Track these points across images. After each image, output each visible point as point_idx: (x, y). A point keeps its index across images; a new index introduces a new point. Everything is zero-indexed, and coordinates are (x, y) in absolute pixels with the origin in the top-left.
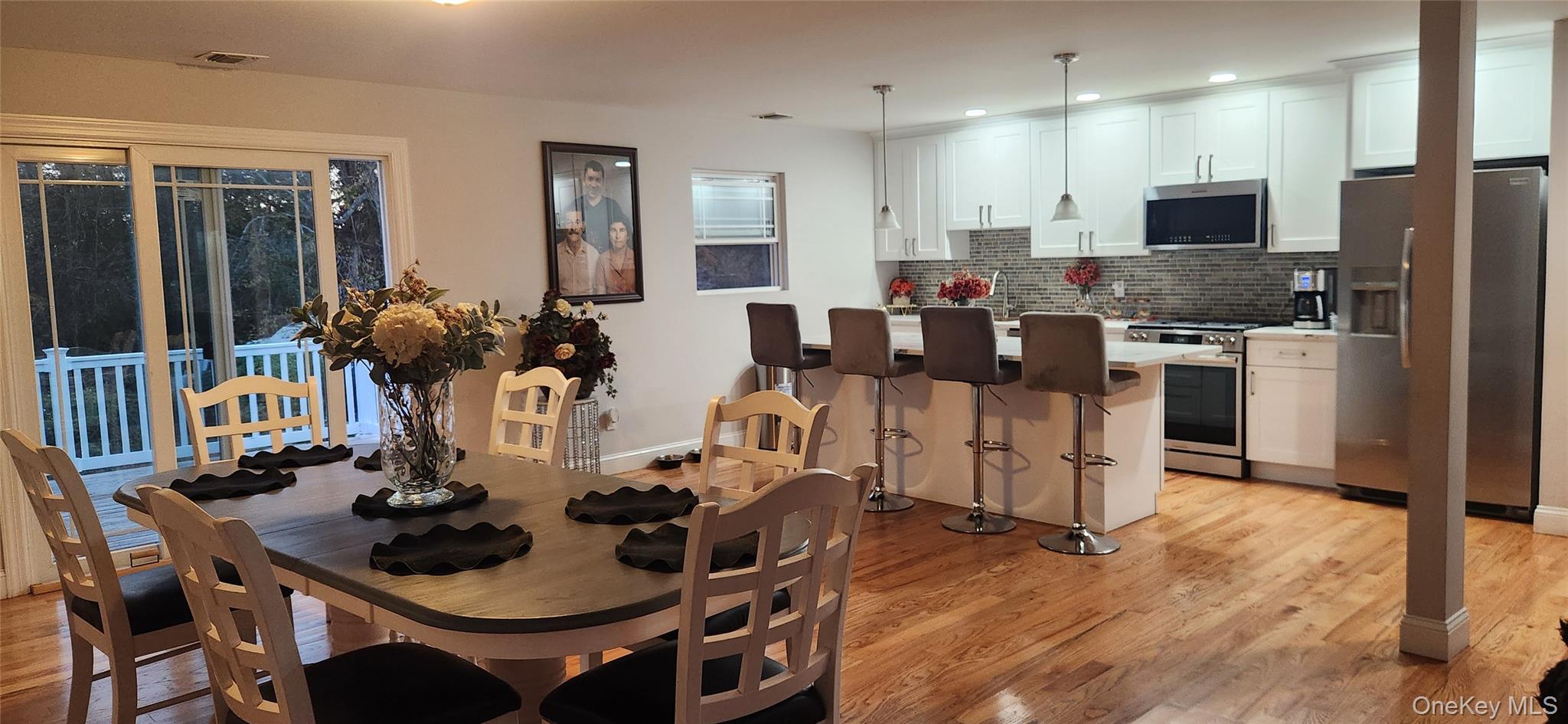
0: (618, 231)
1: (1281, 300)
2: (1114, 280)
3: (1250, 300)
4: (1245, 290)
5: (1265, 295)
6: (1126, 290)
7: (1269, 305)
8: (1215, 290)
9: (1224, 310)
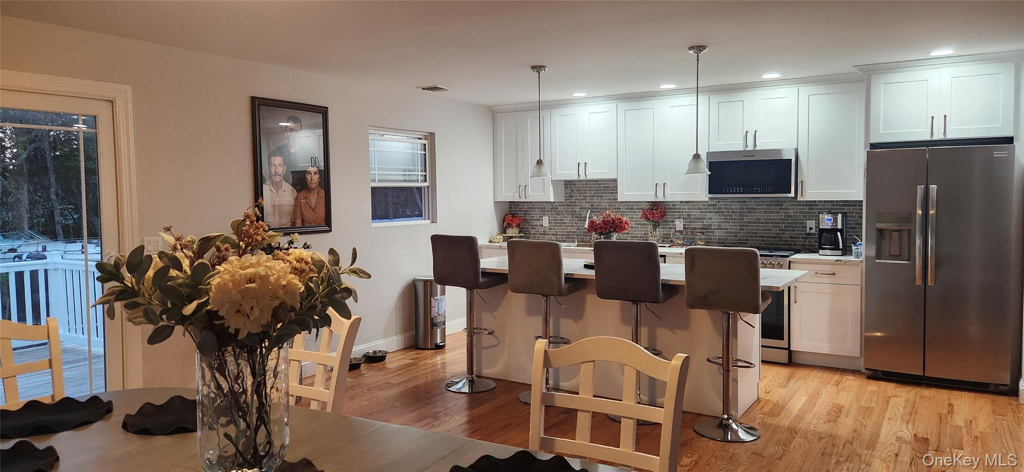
0: (313, 174)
1: (799, 234)
2: (676, 218)
3: (776, 234)
4: (773, 227)
5: (788, 231)
6: (684, 225)
7: (791, 238)
8: (752, 226)
9: (758, 241)
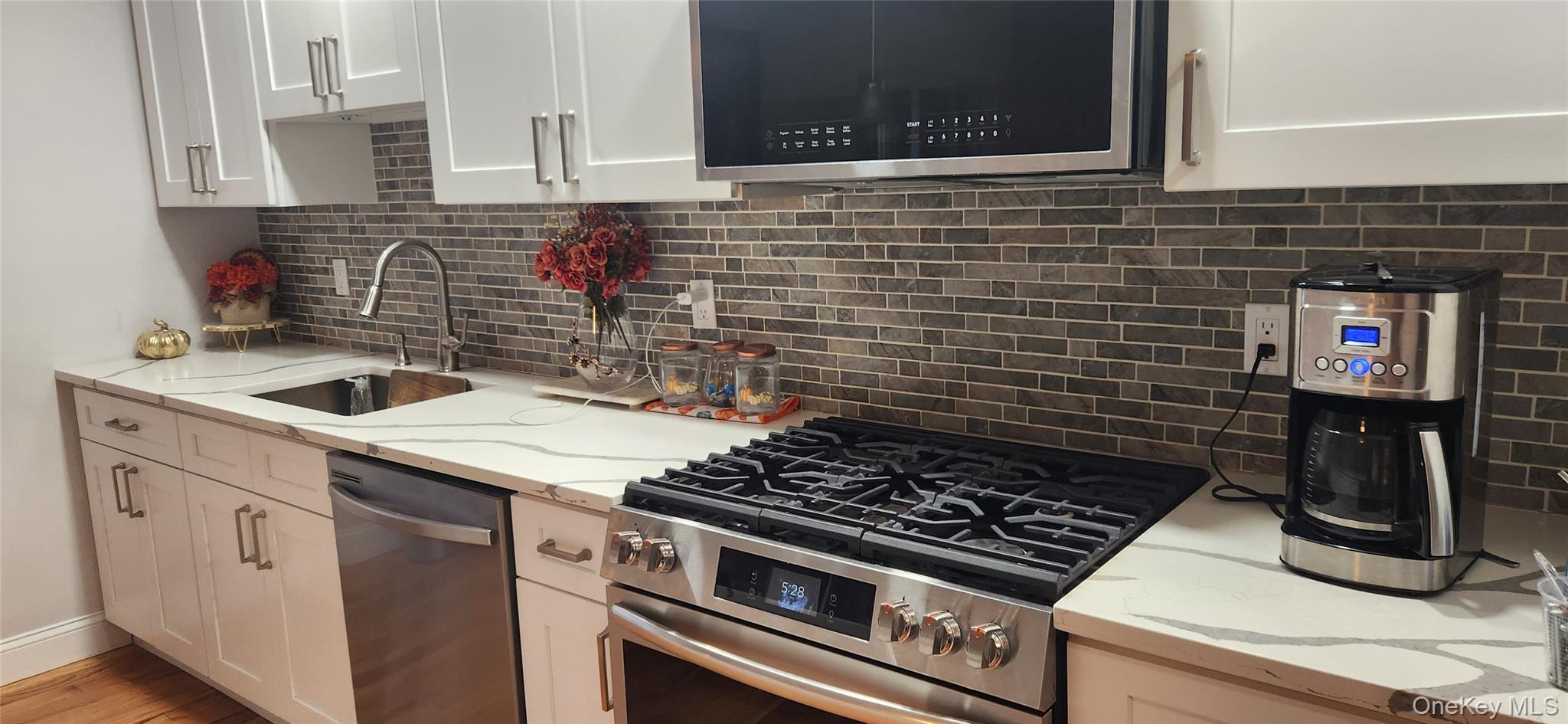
1: (1203, 378)
2: (689, 277)
3: (1089, 368)
4: (1073, 331)
5: (1144, 354)
6: (720, 307)
7: (1159, 393)
8: (977, 323)
9: (999, 396)
